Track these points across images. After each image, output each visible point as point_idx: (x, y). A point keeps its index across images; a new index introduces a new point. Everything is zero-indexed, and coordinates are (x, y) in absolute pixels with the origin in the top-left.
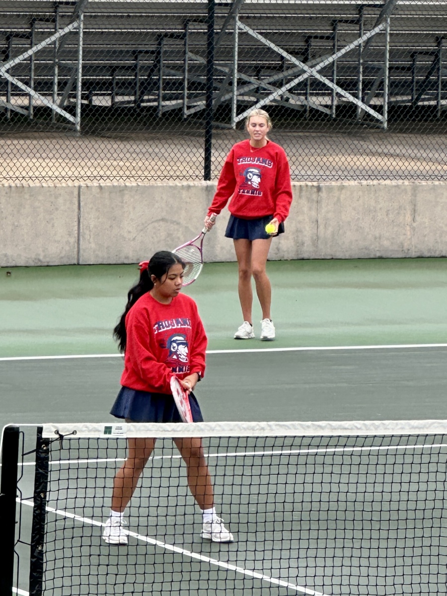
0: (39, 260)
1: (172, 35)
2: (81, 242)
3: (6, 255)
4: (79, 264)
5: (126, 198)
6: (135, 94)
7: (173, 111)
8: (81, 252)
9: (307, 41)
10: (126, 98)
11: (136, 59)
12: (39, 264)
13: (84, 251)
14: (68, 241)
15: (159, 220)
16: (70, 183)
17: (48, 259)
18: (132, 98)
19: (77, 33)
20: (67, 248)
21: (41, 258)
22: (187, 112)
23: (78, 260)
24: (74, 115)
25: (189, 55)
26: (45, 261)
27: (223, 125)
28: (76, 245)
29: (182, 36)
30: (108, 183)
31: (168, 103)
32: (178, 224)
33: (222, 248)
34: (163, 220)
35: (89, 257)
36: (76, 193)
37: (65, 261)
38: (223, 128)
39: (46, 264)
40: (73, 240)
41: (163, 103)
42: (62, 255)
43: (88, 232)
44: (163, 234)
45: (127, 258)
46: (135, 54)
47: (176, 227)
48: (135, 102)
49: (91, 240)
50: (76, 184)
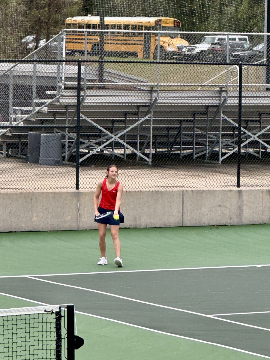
0: (166, 225)
1: (187, 121)
2: (184, 216)
3: (151, 223)
4: (183, 226)
5: (204, 195)
6: (168, 148)
7: (188, 155)
8: (184, 221)
9: (247, 123)
10: (164, 150)
11: (168, 132)
12: (166, 226)
13: (185, 220)
14: (178, 216)
15: (218, 206)
16: (179, 189)
17: (169, 224)
18: (166, 150)
19: (150, 120)
20: (178, 219)
21: (166, 223)
22: (195, 156)
23: (183, 224)
24: (149, 158)
25: (196, 129)
26: (168, 225)
27: (215, 162)
28: (182, 218)
29: (192, 121)
30: (195, 189)
31: (185, 152)
32: (226, 207)
33: (246, 218)
34: (220, 206)
35: (187, 223)
36: (181, 194)
37: (177, 225)
38: (215, 164)
39: (169, 226)
40: (180, 215)
41: (182, 152)
42: (175, 222)
43: (187, 211)
44: (220, 213)
45: (204, 223)
46: (168, 129)
47: (226, 209)
48: (168, 151)
49: (188, 215)
50: (182, 189)
